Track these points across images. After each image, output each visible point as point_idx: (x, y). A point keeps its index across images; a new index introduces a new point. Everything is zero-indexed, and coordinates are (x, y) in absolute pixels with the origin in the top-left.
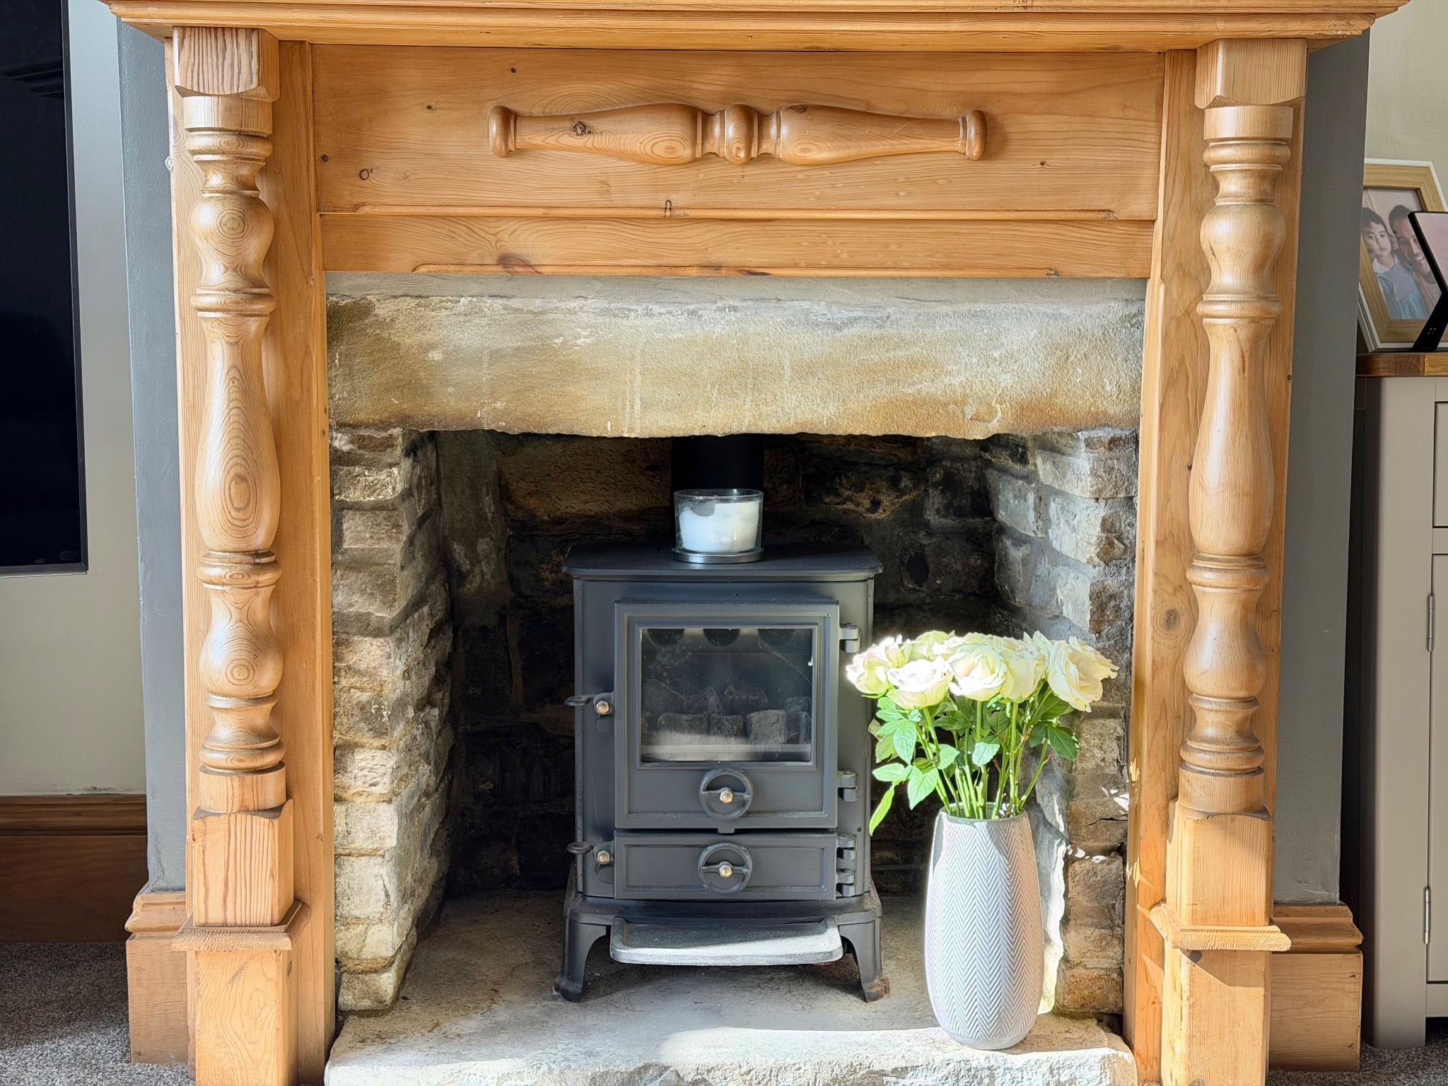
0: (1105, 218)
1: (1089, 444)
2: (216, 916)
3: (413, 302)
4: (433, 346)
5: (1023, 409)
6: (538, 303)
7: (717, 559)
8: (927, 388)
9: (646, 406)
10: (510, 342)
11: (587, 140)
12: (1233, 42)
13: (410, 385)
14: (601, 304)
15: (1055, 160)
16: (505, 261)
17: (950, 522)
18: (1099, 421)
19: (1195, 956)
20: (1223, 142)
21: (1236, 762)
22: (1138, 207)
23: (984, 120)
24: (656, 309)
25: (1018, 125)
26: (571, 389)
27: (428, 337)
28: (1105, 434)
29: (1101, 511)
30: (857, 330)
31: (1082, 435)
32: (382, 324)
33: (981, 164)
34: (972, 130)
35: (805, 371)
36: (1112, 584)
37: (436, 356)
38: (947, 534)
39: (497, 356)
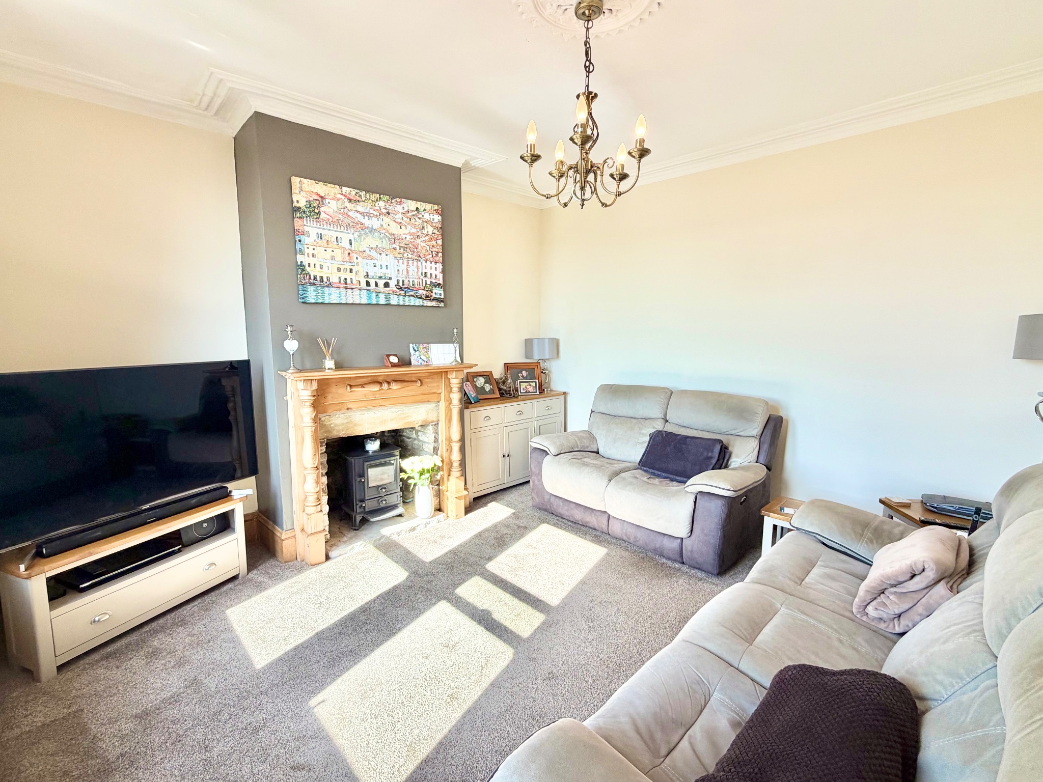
0: (435, 393)
1: (432, 425)
2: (313, 532)
3: (328, 417)
4: (332, 424)
5: (424, 421)
6: (349, 414)
7: (374, 452)
8: (410, 420)
9: (368, 429)
10: (345, 422)
11: (364, 389)
12: (455, 371)
13: (328, 431)
14: (360, 413)
15: (429, 385)
16: (348, 409)
17: (389, 434)
18: (433, 422)
19: (456, 498)
20: (453, 384)
21: (460, 469)
22: (440, 391)
23: (420, 380)
24: (369, 413)
25: (424, 381)
26: (355, 428)
27: (332, 422)
28: (434, 423)
29: (434, 435)
30: (400, 412)
31: (431, 424)
32: (323, 421)
33: (422, 387)
34: (419, 382)
35: (392, 420)
36: (436, 445)
37: (332, 425)
38: (389, 436)
39: (343, 424)
